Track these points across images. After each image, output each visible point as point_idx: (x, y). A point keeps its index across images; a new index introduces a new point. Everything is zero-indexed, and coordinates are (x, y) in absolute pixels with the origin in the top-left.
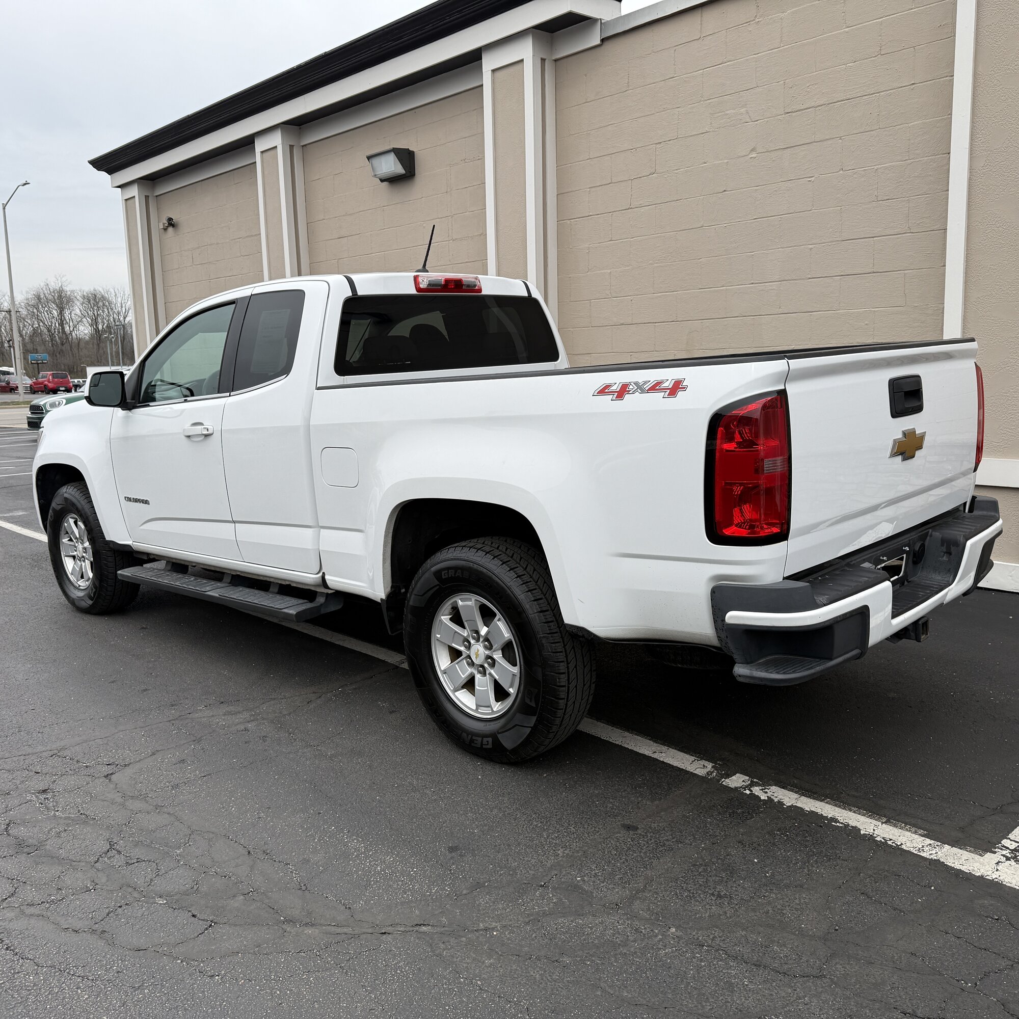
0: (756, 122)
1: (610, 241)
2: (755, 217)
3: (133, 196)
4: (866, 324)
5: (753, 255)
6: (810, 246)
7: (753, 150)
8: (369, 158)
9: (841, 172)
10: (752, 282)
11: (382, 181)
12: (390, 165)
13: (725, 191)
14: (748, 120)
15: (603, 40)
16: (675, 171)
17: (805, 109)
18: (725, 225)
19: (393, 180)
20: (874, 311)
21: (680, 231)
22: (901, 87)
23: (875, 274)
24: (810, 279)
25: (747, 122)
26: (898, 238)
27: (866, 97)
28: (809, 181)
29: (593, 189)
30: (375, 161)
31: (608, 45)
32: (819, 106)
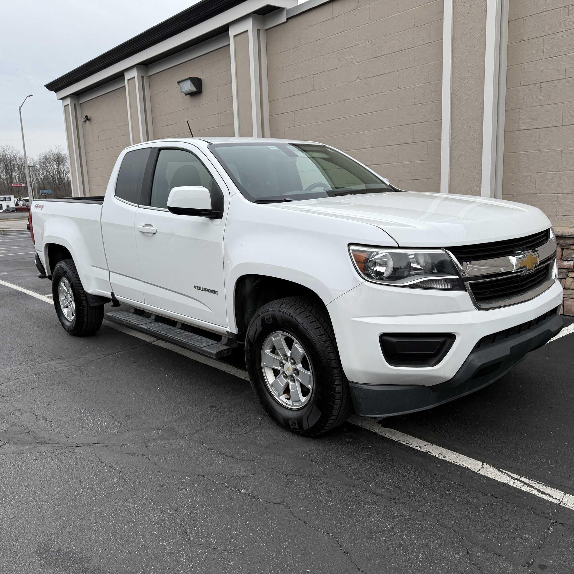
0: (359, 63)
1: (294, 126)
2: (360, 114)
3: (68, 104)
4: (411, 170)
5: (359, 134)
6: (385, 129)
7: (358, 78)
8: (178, 83)
9: (398, 89)
10: (359, 148)
11: (186, 94)
12: (189, 87)
13: (345, 100)
14: (355, 62)
15: (287, 19)
16: (323, 89)
17: (381, 56)
18: (346, 118)
19: (192, 94)
20: (414, 163)
21: (326, 121)
22: (424, 44)
23: (414, 143)
24: (385, 146)
25: (355, 63)
26: (424, 124)
27: (408, 50)
28: (384, 94)
29: (285, 99)
30: (181, 84)
31: (291, 22)
32: (387, 54)
